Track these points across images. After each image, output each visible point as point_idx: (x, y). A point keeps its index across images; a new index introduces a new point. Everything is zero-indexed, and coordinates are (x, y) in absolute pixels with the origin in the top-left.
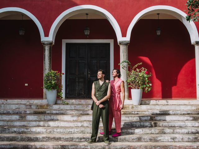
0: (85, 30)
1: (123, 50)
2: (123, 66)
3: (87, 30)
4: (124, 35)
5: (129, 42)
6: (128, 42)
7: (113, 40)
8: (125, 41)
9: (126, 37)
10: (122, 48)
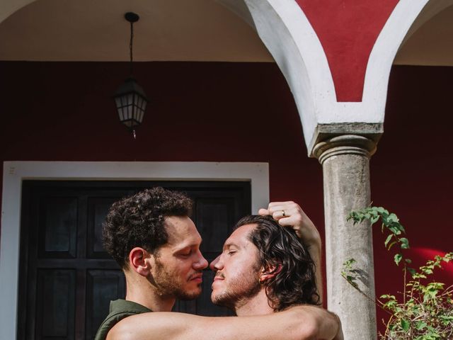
0: (121, 95)
1: (342, 180)
2: (354, 266)
3: (134, 93)
4: (349, 88)
5: (381, 131)
6: (372, 131)
7: (266, 165)
8: (357, 124)
9: (359, 99)
10: (336, 170)
